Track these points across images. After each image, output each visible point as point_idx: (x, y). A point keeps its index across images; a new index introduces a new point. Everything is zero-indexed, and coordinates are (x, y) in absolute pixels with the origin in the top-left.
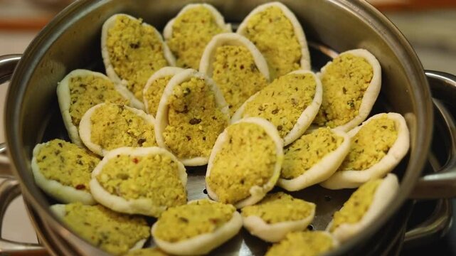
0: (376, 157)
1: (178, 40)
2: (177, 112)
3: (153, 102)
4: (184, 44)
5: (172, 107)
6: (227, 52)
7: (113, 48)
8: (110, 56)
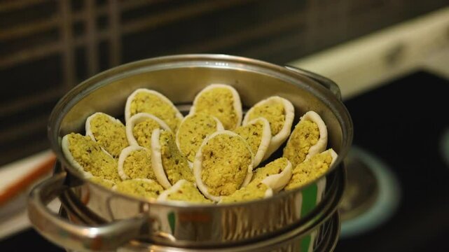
0: (281, 120)
1: (101, 141)
2: (168, 158)
3: (135, 173)
4: (106, 141)
5: (164, 156)
6: (141, 127)
7: (80, 157)
8: (81, 165)
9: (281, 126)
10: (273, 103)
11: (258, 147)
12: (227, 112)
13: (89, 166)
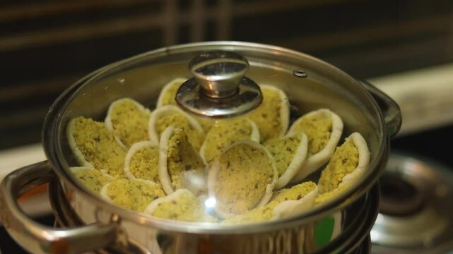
0: (325, 138)
2: (176, 162)
3: (141, 172)
4: (125, 131)
5: (170, 159)
6: (167, 121)
7: (84, 145)
8: (83, 153)
9: (323, 144)
10: (324, 116)
11: (288, 165)
12: (270, 118)
13: (92, 156)
